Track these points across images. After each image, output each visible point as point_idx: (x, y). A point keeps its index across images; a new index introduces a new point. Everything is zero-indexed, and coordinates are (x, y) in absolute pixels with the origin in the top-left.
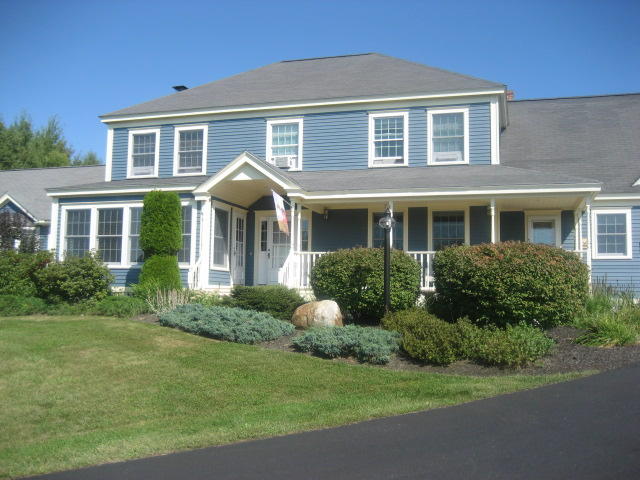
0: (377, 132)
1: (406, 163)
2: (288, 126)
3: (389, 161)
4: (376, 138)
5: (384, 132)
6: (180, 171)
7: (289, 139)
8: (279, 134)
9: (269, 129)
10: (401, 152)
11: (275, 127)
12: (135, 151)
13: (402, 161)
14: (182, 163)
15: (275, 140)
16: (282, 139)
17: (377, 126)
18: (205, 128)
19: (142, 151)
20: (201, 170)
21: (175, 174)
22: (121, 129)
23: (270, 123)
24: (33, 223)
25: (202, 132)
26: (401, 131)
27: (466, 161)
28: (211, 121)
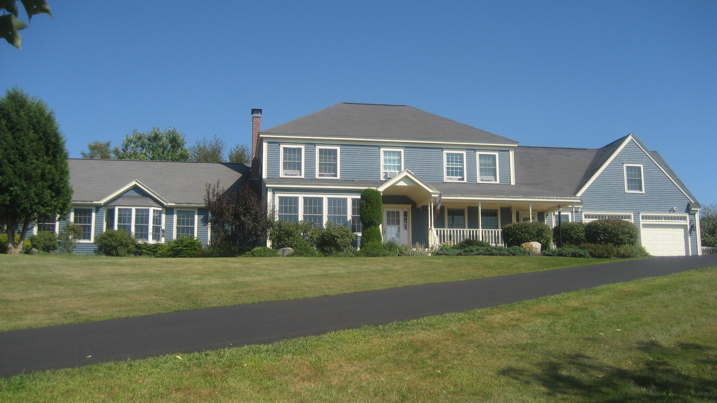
0: (448, 161)
1: (465, 181)
2: (394, 152)
3: (455, 179)
4: (447, 165)
5: (452, 162)
6: (320, 175)
7: (394, 161)
8: (387, 157)
9: (382, 154)
10: (462, 174)
11: (385, 152)
12: (284, 159)
13: (463, 179)
14: (320, 170)
15: (385, 161)
16: (390, 161)
17: (448, 158)
18: (338, 148)
19: (290, 159)
20: (336, 176)
21: (317, 177)
22: (274, 143)
23: (382, 150)
24: (162, 205)
25: (335, 151)
26: (462, 162)
27: (498, 182)
28: (342, 144)
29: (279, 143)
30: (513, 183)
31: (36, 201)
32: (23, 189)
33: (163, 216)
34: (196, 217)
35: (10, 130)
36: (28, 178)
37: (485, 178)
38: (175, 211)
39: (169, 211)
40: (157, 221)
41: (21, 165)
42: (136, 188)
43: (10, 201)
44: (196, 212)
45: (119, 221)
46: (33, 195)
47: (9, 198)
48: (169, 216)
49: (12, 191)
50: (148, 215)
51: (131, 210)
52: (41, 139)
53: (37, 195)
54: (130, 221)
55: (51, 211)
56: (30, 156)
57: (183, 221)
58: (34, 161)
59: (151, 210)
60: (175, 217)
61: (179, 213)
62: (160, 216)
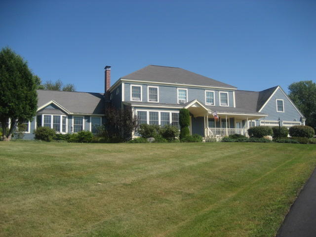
0: (207, 96)
1: (215, 105)
2: (183, 90)
3: (210, 104)
5: (209, 96)
6: (150, 101)
7: (183, 94)
8: (180, 93)
10: (213, 102)
11: (179, 90)
12: (132, 92)
13: (213, 104)
14: (150, 98)
15: (179, 94)
17: (207, 94)
18: (158, 87)
19: (135, 92)
20: (157, 101)
21: (148, 101)
22: (128, 83)
23: (178, 89)
24: (66, 114)
25: (156, 89)
26: (213, 96)
27: (228, 106)
28: (160, 85)
29: (130, 84)
30: (235, 107)
31: (22, 112)
32: (16, 105)
33: (67, 119)
34: (84, 120)
35: (7, 70)
36: (18, 98)
37: (223, 104)
38: (73, 117)
39: (70, 117)
40: (64, 122)
41: (14, 91)
42: (52, 105)
43: (9, 111)
44: (84, 117)
45: (45, 122)
46: (21, 108)
47: (8, 110)
48: (70, 120)
49: (10, 106)
50: (60, 119)
51: (50, 116)
52: (23, 77)
53: (23, 108)
54: (50, 122)
55: (29, 117)
56: (19, 86)
57: (77, 122)
58: (20, 89)
59: (61, 116)
60: (73, 120)
61: (74, 118)
62: (65, 120)
